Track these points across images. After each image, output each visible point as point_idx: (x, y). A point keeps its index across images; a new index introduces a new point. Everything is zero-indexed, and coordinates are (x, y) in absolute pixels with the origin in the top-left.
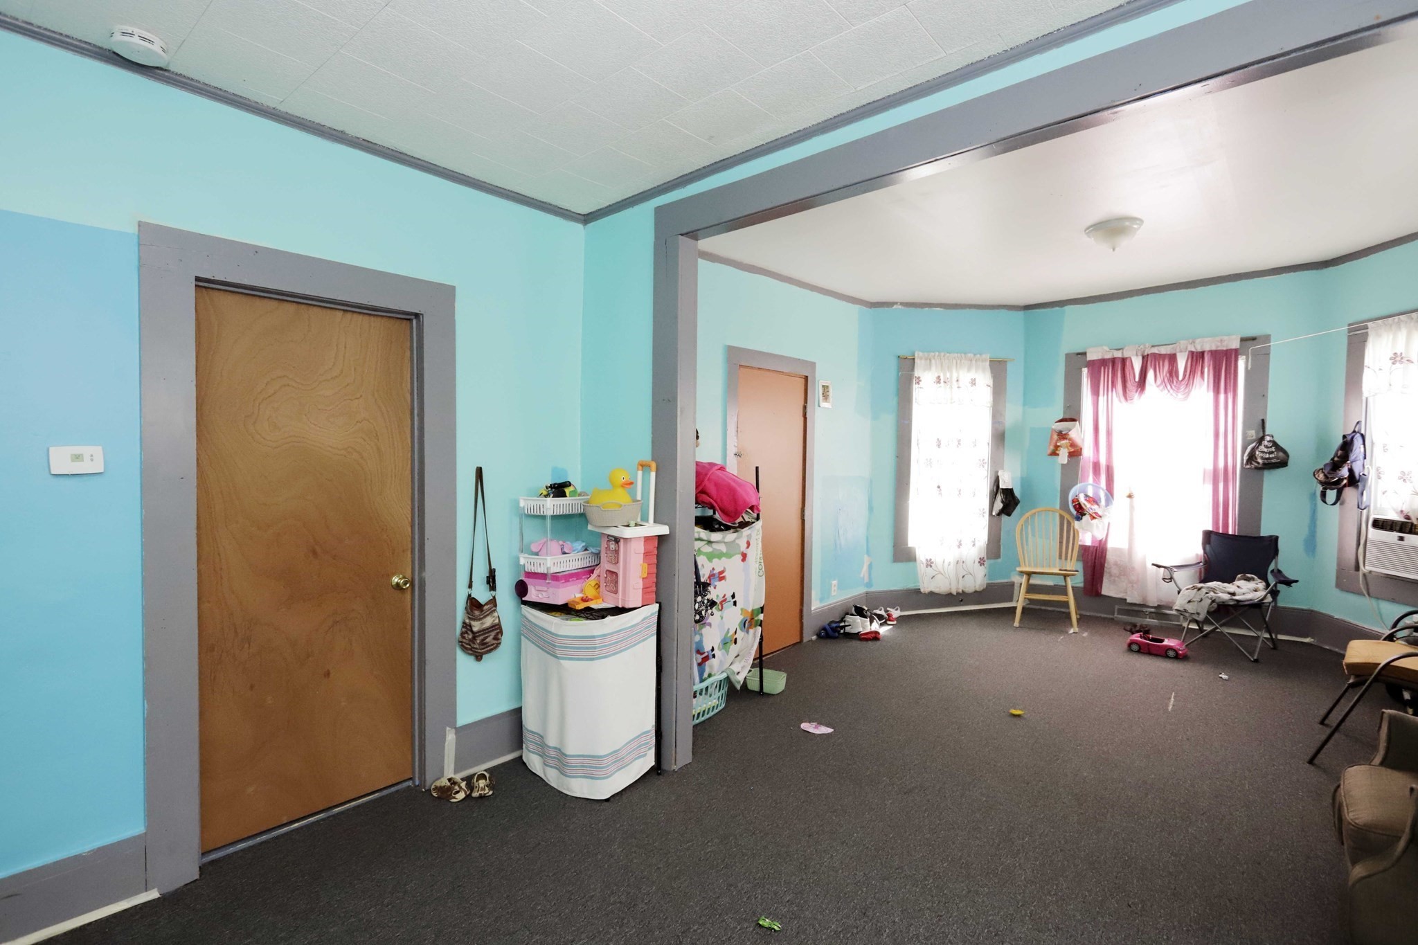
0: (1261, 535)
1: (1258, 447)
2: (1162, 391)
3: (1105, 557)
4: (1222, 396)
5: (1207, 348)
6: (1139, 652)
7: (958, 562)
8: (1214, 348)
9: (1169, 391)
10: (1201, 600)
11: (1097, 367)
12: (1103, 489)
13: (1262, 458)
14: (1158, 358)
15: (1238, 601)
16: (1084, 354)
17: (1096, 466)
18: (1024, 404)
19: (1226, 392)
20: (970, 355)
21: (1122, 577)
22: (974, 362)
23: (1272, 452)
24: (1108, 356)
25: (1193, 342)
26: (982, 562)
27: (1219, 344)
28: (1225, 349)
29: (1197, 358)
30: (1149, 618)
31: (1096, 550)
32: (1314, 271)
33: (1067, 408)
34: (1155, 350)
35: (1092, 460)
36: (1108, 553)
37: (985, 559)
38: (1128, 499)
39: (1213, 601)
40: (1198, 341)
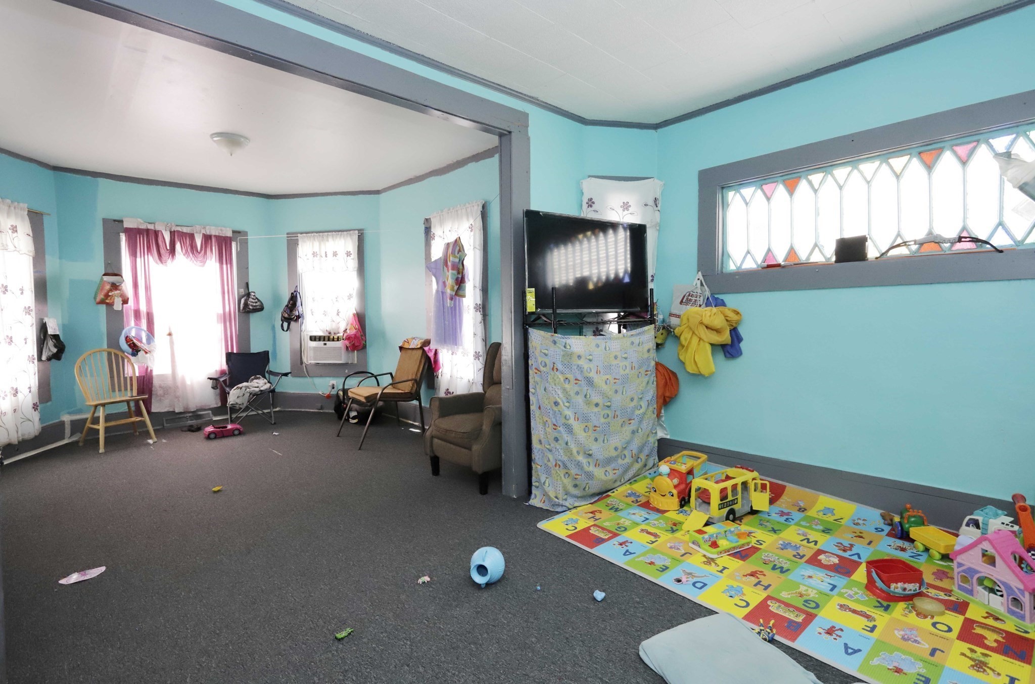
0: (252, 351)
1: (248, 299)
2: (187, 258)
3: (152, 383)
4: (225, 266)
5: (213, 233)
6: (215, 438)
7: (15, 411)
8: (217, 234)
9: (191, 259)
10: (244, 394)
11: (134, 234)
12: (144, 331)
13: (252, 306)
14: (182, 235)
15: (261, 391)
16: (121, 222)
17: (137, 314)
18: (60, 258)
19: (227, 264)
20: (9, 201)
21: (166, 396)
22: (12, 208)
23: (256, 302)
24: (143, 227)
25: (204, 228)
26: (35, 407)
27: (220, 232)
28: (224, 236)
29: (207, 238)
30: (190, 421)
31: (144, 378)
32: (266, 199)
33: (107, 265)
34: (179, 229)
35: (133, 308)
36: (154, 380)
37: (38, 404)
38: (168, 337)
39: (251, 394)
40: (207, 227)
